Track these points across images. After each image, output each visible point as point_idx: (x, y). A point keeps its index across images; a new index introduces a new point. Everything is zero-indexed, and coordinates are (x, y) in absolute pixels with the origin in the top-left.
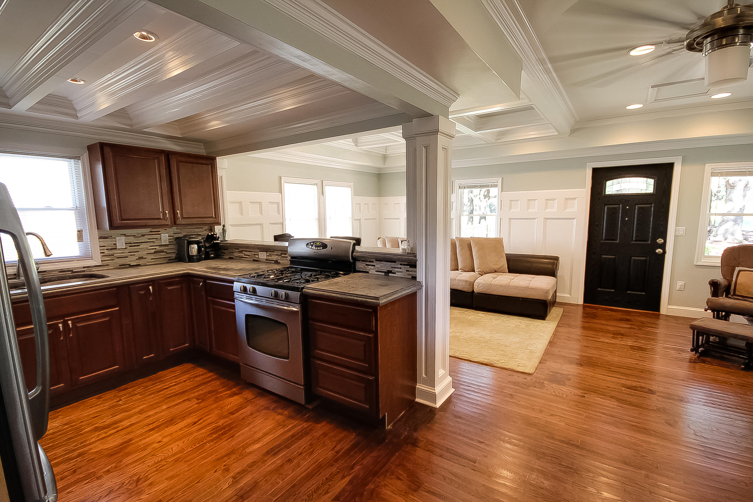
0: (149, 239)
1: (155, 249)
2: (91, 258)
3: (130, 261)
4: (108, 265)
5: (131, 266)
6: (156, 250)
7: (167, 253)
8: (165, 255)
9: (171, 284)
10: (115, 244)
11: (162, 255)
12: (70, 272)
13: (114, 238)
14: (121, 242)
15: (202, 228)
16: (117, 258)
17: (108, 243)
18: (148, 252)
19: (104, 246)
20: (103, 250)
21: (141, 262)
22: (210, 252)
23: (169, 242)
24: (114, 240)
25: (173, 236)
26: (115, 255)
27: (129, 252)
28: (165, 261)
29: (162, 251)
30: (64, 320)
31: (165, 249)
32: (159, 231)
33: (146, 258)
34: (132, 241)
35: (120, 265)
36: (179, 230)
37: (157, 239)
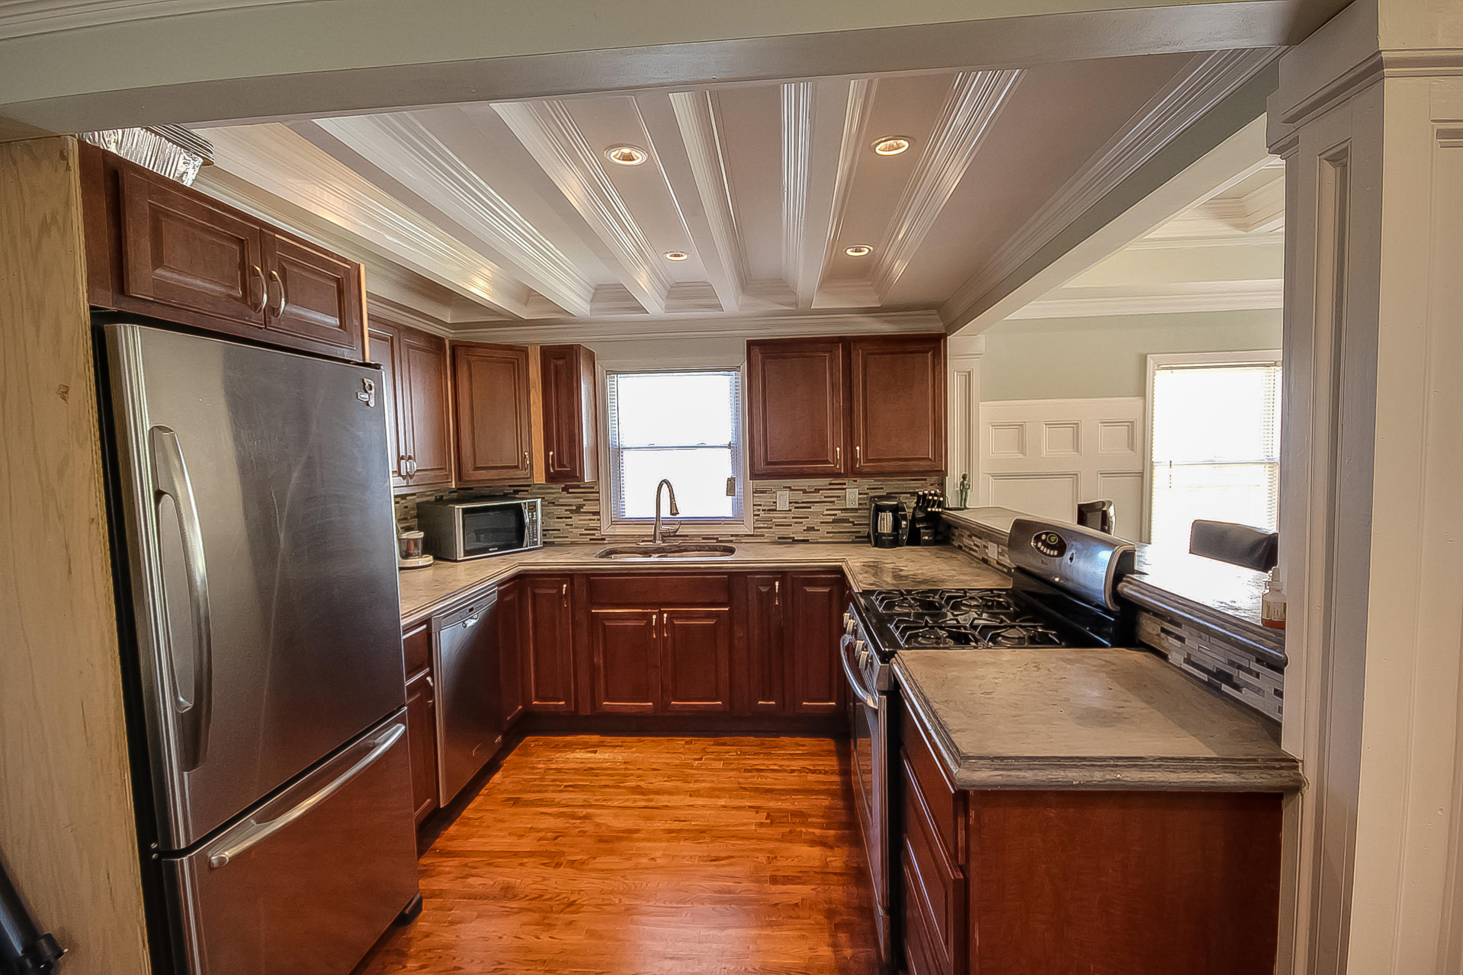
0: (825, 497)
1: (835, 515)
2: (742, 522)
3: (793, 533)
4: (763, 536)
5: (795, 541)
6: (836, 517)
7: (854, 525)
8: (850, 527)
9: (812, 583)
10: (775, 502)
11: (846, 527)
12: (715, 541)
13: (774, 492)
14: (783, 500)
15: (925, 480)
16: (776, 525)
17: (764, 500)
18: (824, 519)
19: (760, 505)
20: (759, 510)
21: (810, 536)
22: (922, 531)
23: (860, 504)
24: (775, 495)
25: (867, 494)
26: (773, 520)
27: (793, 518)
28: (849, 539)
29: (846, 521)
30: (660, 610)
31: (851, 517)
32: (845, 484)
33: (818, 530)
34: (800, 498)
35: (779, 538)
36: (880, 483)
37: (839, 497)
